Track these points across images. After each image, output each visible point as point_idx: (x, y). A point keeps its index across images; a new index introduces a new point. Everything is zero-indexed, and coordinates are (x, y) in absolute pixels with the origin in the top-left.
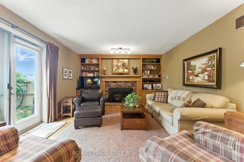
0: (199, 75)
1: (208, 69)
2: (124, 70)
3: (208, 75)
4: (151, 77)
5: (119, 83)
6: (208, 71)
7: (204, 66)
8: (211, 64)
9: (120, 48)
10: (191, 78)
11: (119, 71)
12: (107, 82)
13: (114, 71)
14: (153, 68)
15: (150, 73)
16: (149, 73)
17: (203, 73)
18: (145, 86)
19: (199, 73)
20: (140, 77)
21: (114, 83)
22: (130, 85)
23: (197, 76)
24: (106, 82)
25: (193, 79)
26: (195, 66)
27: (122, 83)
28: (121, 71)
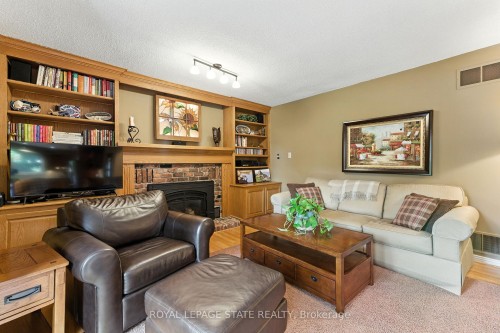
0: (384, 153)
1: (404, 142)
2: (188, 133)
3: (405, 153)
4: (251, 153)
5: (180, 170)
6: (405, 146)
7: (394, 138)
8: (412, 135)
9: (217, 67)
10: (362, 157)
11: (177, 134)
12: (141, 165)
13: (161, 132)
14: (252, 134)
15: (248, 145)
16: (245, 145)
17: (393, 149)
18: (242, 174)
19: (383, 150)
20: (230, 153)
21: (165, 170)
22: (206, 174)
23: (378, 153)
24: (137, 166)
25: (367, 160)
26: (373, 137)
27: (187, 169)
28: (180, 133)
